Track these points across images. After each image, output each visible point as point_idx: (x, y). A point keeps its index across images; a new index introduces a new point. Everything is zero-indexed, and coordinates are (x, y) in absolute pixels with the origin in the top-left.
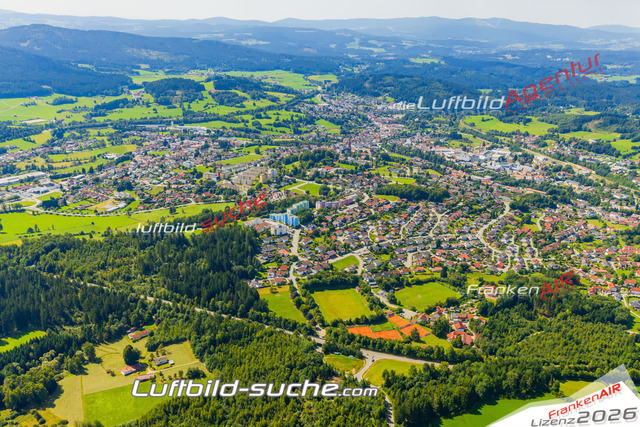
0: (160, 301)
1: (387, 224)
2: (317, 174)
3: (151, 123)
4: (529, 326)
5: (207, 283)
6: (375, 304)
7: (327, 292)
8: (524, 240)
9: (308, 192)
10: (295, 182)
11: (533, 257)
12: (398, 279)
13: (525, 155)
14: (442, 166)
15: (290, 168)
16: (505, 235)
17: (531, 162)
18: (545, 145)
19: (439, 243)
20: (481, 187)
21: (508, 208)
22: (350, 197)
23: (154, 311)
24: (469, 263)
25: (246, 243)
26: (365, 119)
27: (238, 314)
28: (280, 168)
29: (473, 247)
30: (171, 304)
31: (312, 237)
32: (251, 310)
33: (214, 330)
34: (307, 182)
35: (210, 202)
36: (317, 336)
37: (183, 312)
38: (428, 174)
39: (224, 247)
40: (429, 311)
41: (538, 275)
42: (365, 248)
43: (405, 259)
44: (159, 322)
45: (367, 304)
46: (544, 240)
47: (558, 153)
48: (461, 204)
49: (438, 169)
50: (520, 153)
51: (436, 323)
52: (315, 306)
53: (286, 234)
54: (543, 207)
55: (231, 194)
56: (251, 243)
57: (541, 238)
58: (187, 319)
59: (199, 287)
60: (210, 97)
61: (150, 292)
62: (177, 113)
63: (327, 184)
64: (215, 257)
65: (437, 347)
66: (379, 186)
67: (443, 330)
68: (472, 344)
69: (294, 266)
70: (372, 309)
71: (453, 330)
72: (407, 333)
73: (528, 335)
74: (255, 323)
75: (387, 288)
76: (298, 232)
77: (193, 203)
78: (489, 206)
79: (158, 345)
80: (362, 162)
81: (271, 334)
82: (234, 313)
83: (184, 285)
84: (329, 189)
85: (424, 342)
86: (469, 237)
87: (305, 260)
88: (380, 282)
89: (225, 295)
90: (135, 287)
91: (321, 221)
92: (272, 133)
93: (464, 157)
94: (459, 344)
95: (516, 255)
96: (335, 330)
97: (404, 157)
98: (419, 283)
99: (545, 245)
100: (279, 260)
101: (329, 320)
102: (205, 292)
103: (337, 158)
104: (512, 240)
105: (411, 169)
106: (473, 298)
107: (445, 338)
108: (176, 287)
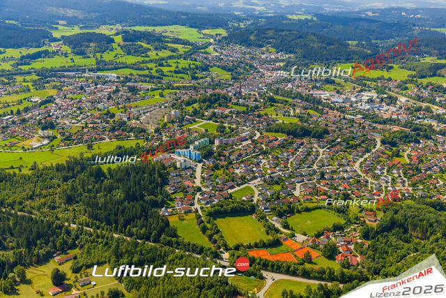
0: (82, 228)
1: (277, 158)
2: (214, 114)
3: (69, 71)
4: (405, 248)
5: (123, 212)
6: (271, 229)
7: (228, 218)
8: (395, 171)
9: (207, 130)
10: (195, 121)
11: (404, 186)
12: (289, 207)
13: (390, 97)
14: (320, 107)
15: (190, 109)
16: (378, 167)
17: (395, 104)
18: (406, 88)
19: (323, 175)
20: (355, 125)
21: (379, 143)
22: (244, 134)
23: (77, 237)
24: (350, 192)
25: (156, 176)
26: (251, 66)
27: (152, 239)
28: (182, 109)
29: (351, 178)
30: (92, 230)
31: (213, 170)
32: (163, 236)
33: (131, 254)
34: (205, 121)
35: (122, 139)
36: (222, 259)
37: (103, 237)
38: (309, 114)
39: (137, 179)
40: (318, 236)
41: (409, 202)
42: (259, 179)
43: (294, 189)
44: (82, 247)
45: (263, 230)
46: (412, 171)
47: (418, 96)
48: (339, 140)
49: (316, 110)
50: (386, 96)
51: (326, 247)
52: (218, 231)
53: (190, 168)
54: (409, 142)
55: (140, 132)
56: (160, 175)
57: (409, 169)
58: (106, 244)
59: (116, 215)
60: (119, 48)
61: (73, 220)
62: (91, 62)
63: (223, 123)
64: (130, 189)
65: (328, 268)
66: (268, 125)
67: (331, 253)
68: (358, 265)
69: (198, 196)
70: (268, 234)
71: (340, 253)
72: (301, 255)
73: (406, 256)
74: (167, 248)
75: (280, 215)
76: (200, 165)
77: (108, 140)
78: (363, 142)
79: (81, 267)
80: (252, 104)
81: (182, 257)
82: (148, 239)
83: (103, 214)
84: (225, 128)
85: (315, 264)
86: (348, 169)
87: (208, 190)
88: (274, 209)
89: (139, 222)
90: (60, 216)
91: (220, 156)
92: (173, 79)
93: (339, 99)
94: (347, 265)
95: (389, 184)
96: (237, 253)
97: (287, 100)
98: (308, 210)
99: (413, 175)
100: (185, 190)
101: (231, 244)
102: (122, 220)
103: (230, 101)
104: (385, 171)
105: (294, 110)
106: (356, 223)
107: (334, 259)
108: (96, 215)
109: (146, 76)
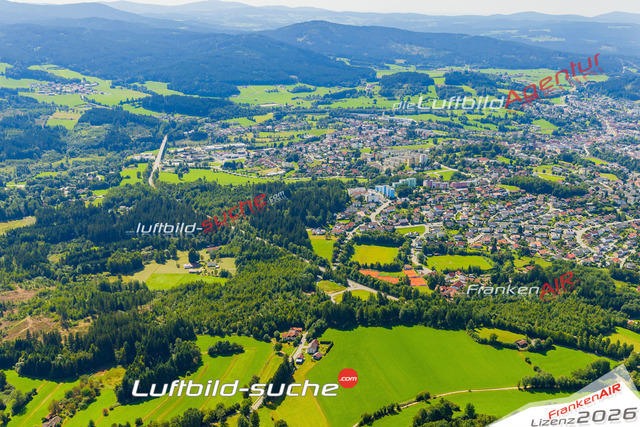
1: (484, 208)
2: (464, 163)
3: (365, 112)
8: (628, 242)
9: (441, 177)
10: (439, 168)
16: (611, 235)
31: (398, 207)
34: (449, 169)
42: (441, 222)
43: (474, 237)
48: (591, 203)
53: (377, 202)
55: (372, 172)
67: (434, 282)
69: (362, 225)
75: (425, 251)
76: (389, 202)
79: (217, 255)
86: (565, 231)
87: (376, 222)
88: (426, 247)
91: (417, 196)
95: (603, 253)
98: (464, 254)
100: (353, 219)
105: (578, 170)
107: (434, 289)
109: (444, 123)
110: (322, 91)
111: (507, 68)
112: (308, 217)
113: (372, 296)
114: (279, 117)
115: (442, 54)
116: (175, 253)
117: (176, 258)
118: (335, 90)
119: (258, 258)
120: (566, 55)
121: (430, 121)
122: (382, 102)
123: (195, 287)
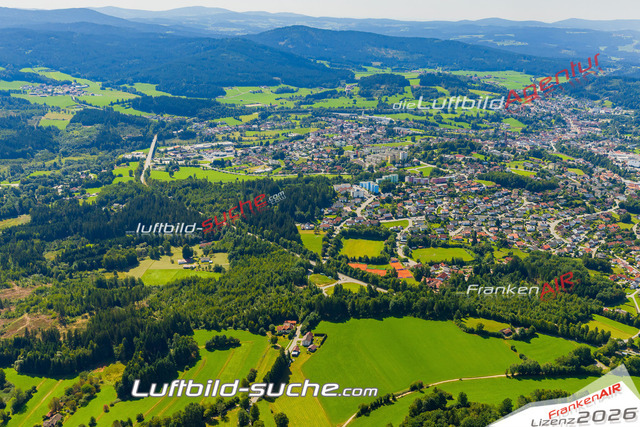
1: (463, 202)
2: (442, 159)
3: (346, 112)
8: (598, 233)
9: (421, 173)
10: (418, 164)
16: (581, 227)
19: (498, 222)
21: (617, 207)
24: (515, 241)
31: (382, 202)
34: (428, 165)
37: (240, 235)
42: (423, 216)
43: (455, 230)
53: (362, 197)
62: (373, 104)
67: (420, 274)
69: (349, 220)
75: (411, 245)
76: (374, 197)
77: (322, 173)
79: (210, 251)
80: (499, 154)
86: (541, 223)
87: (362, 217)
88: (410, 240)
93: (636, 163)
95: (576, 243)
98: (447, 246)
100: (340, 214)
105: (548, 165)
107: (420, 281)
109: (421, 122)
110: (304, 92)
111: (476, 70)
112: (297, 213)
113: (362, 288)
114: (264, 116)
115: (415, 57)
116: (168, 249)
117: (170, 254)
118: (317, 91)
119: (250, 253)
120: (530, 58)
121: (407, 119)
122: (362, 102)
123: (190, 282)
